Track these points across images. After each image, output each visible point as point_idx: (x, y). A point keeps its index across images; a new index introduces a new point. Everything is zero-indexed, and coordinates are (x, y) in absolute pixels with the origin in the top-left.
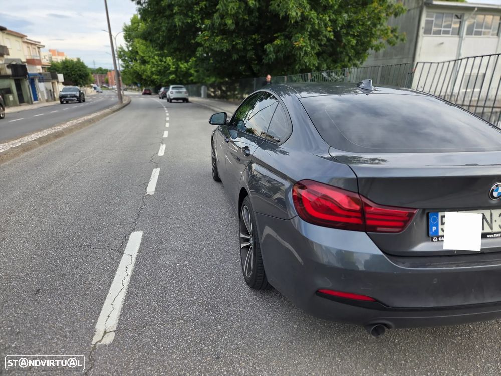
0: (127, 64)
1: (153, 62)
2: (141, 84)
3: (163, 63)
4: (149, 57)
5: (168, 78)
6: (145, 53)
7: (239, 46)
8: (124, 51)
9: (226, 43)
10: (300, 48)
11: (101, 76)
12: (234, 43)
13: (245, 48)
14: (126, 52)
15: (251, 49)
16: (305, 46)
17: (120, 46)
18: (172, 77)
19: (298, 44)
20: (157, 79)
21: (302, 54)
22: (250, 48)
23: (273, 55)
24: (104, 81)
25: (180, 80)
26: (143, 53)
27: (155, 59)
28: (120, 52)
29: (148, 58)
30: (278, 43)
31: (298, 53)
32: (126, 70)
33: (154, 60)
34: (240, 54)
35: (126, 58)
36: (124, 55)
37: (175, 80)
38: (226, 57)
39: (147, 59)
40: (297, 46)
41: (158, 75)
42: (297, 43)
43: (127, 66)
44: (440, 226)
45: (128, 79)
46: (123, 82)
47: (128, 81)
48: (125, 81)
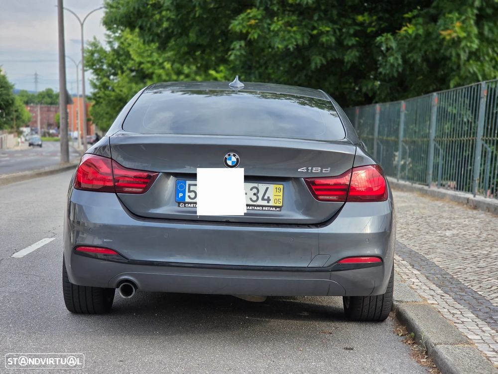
0: (105, 80)
1: (159, 76)
3: (182, 77)
4: (153, 63)
6: (145, 54)
7: (324, 39)
8: (101, 51)
9: (294, 32)
10: (456, 42)
11: (49, 111)
12: (315, 32)
13: (340, 43)
14: (105, 52)
15: (353, 46)
16: (465, 38)
17: (92, 40)
19: (450, 35)
21: (464, 57)
22: (352, 41)
23: (397, 59)
24: (52, 121)
26: (140, 55)
27: (163, 68)
28: (92, 53)
29: (149, 65)
30: (410, 31)
31: (454, 53)
32: (101, 94)
33: (161, 71)
34: (329, 55)
35: (105, 67)
36: (100, 61)
38: (300, 62)
39: (148, 69)
40: (448, 38)
42: (449, 32)
43: (105, 86)
44: (187, 194)
45: (105, 115)
46: (97, 125)
47: (106, 122)
48: (100, 122)
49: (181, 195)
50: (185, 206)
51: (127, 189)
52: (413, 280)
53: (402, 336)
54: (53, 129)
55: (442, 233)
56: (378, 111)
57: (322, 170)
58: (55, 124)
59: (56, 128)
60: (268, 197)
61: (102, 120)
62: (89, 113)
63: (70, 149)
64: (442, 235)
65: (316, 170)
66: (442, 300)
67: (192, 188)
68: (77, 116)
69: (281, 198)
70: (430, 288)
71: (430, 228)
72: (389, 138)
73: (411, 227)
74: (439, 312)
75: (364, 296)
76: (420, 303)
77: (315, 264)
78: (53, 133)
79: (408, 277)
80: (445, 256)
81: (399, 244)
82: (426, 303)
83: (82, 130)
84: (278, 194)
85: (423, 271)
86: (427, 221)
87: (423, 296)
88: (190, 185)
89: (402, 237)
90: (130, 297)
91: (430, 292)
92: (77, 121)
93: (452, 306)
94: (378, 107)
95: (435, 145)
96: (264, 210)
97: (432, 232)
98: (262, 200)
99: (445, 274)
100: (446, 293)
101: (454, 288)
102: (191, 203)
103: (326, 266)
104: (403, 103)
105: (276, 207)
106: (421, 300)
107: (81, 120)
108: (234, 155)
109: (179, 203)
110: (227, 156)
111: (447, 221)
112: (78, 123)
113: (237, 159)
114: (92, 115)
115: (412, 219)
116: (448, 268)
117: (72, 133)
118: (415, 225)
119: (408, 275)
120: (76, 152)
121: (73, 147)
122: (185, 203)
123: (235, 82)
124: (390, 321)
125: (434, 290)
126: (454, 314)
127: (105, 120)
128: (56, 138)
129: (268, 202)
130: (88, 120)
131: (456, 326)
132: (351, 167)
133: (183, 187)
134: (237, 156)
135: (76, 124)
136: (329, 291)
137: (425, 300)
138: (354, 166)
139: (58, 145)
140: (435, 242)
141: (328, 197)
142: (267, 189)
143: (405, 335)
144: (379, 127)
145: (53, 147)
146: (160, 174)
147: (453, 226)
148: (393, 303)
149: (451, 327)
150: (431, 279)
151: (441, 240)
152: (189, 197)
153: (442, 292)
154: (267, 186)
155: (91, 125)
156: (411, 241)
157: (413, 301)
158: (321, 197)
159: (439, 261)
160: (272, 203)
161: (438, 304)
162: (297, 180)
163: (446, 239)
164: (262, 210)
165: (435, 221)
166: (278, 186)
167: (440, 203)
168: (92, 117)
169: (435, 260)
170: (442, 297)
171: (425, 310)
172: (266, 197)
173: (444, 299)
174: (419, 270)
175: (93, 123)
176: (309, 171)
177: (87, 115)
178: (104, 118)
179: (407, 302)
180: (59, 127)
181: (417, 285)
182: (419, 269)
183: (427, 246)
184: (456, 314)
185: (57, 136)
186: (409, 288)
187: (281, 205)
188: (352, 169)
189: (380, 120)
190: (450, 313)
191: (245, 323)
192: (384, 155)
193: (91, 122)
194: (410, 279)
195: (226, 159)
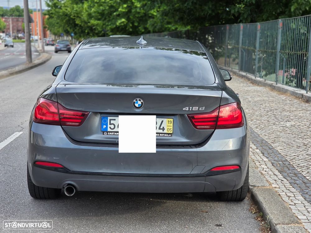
2: (75, 34)
5: (115, 23)
11: (18, 21)
18: (122, 21)
20: (97, 25)
24: (20, 28)
25: (134, 27)
37: (125, 26)
41: (99, 19)
43: (55, 6)
44: (109, 126)
45: (56, 24)
46: (50, 31)
47: (57, 29)
48: (53, 29)
49: (105, 126)
50: (107, 134)
51: (68, 123)
52: (263, 166)
53: (254, 213)
54: (21, 33)
55: (284, 124)
56: (242, 28)
57: (199, 109)
58: (22, 31)
59: (23, 33)
60: (163, 127)
61: (54, 28)
62: (45, 23)
63: (33, 49)
64: (284, 126)
65: (195, 109)
66: (282, 184)
67: (112, 122)
68: (37, 25)
69: (172, 127)
70: (274, 174)
71: (276, 120)
72: (249, 48)
73: (263, 119)
74: (279, 195)
75: (228, 191)
76: (267, 187)
77: (195, 172)
78: (21, 37)
79: (260, 164)
80: (285, 144)
81: (255, 133)
82: (271, 187)
83: (40, 35)
84: (169, 125)
85: (270, 159)
86: (274, 113)
87: (269, 181)
88: (110, 120)
89: (257, 127)
90: (72, 195)
91: (274, 177)
92: (37, 28)
93: (289, 190)
94: (241, 25)
95: (280, 55)
96: (161, 136)
97: (277, 123)
98: (159, 129)
99: (284, 161)
100: (285, 178)
101: (290, 173)
102: (111, 132)
103: (202, 173)
104: (259, 25)
105: (169, 134)
106: (267, 184)
107: (40, 27)
108: (140, 100)
109: (104, 132)
110: (135, 101)
111: (288, 114)
112: (37, 30)
113: (142, 103)
114: (47, 24)
115: (264, 112)
116: (287, 155)
117: (33, 37)
118: (266, 117)
119: (260, 162)
120: (37, 51)
121: (34, 47)
122: (108, 132)
123: (141, 40)
124: (247, 200)
125: (277, 176)
126: (289, 197)
127: (56, 28)
128: (23, 40)
129: (163, 131)
130: (44, 28)
131: (290, 208)
132: (219, 106)
133: (106, 121)
134: (142, 101)
135: (36, 30)
136: (205, 189)
137: (270, 184)
138: (221, 105)
139: (24, 45)
140: (279, 131)
141: (203, 127)
142: (162, 121)
143: (256, 213)
144: (243, 40)
145: (21, 47)
146: (90, 113)
147: (291, 117)
148: (249, 187)
149: (287, 209)
150: (275, 165)
151: (283, 130)
152: (110, 128)
153: (282, 177)
154: (163, 119)
155: (47, 31)
156: (263, 131)
157: (262, 186)
158: (198, 127)
159: (281, 149)
160: (165, 131)
161: (279, 188)
162: (182, 116)
163: (287, 129)
164: (159, 136)
165: (279, 114)
166: (170, 120)
167: (283, 97)
168: (47, 26)
169: (278, 149)
170: (282, 182)
171: (270, 194)
172: (161, 127)
173: (283, 183)
174: (267, 158)
175: (48, 29)
176: (191, 110)
177: (43, 24)
178: (55, 26)
179: (259, 186)
180: (24, 33)
181: (266, 171)
182: (267, 156)
183: (273, 136)
184: (291, 196)
185: (24, 38)
186: (260, 174)
187: (172, 132)
188: (219, 107)
189: (243, 35)
190: (287, 196)
191: (150, 204)
192: (246, 59)
193: (47, 29)
194: (261, 166)
195: (134, 102)
